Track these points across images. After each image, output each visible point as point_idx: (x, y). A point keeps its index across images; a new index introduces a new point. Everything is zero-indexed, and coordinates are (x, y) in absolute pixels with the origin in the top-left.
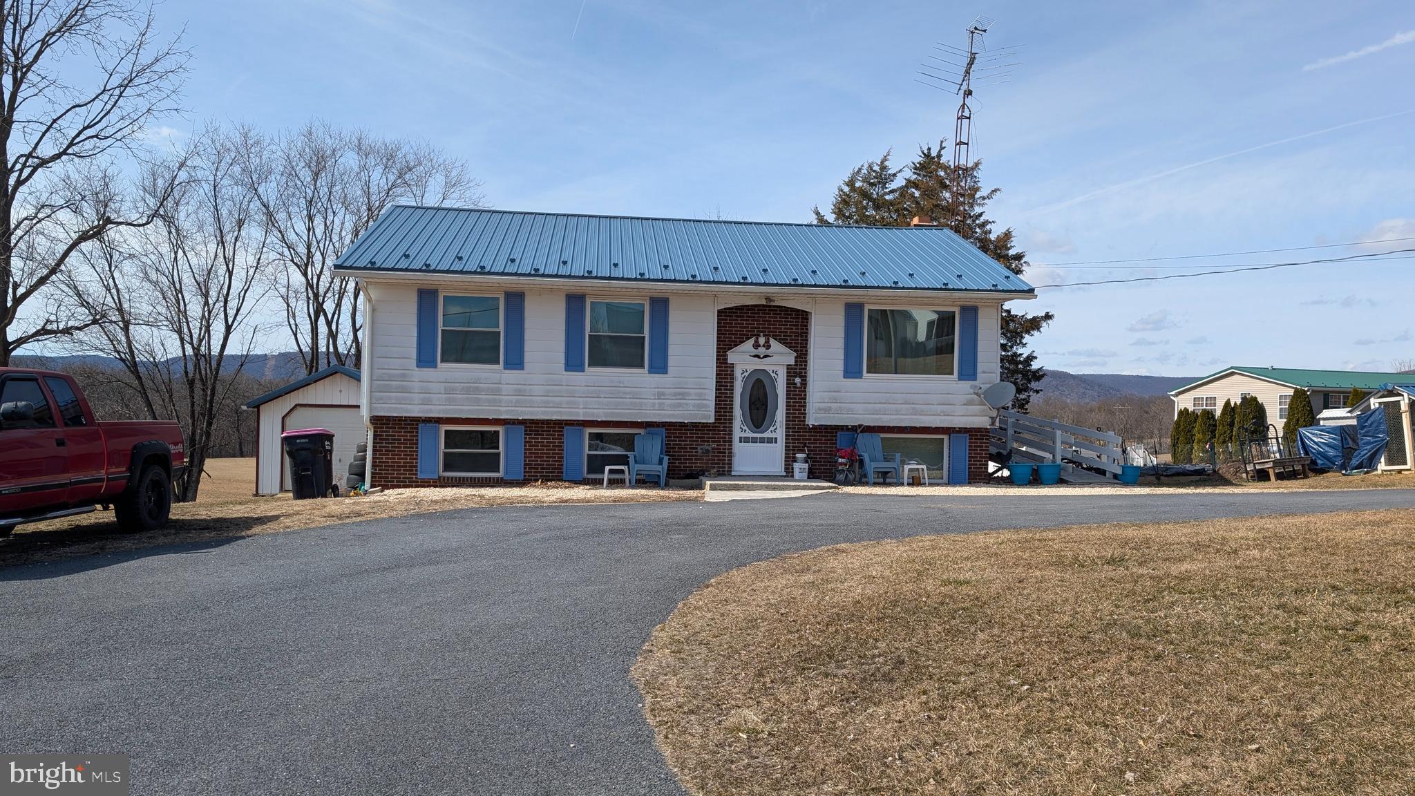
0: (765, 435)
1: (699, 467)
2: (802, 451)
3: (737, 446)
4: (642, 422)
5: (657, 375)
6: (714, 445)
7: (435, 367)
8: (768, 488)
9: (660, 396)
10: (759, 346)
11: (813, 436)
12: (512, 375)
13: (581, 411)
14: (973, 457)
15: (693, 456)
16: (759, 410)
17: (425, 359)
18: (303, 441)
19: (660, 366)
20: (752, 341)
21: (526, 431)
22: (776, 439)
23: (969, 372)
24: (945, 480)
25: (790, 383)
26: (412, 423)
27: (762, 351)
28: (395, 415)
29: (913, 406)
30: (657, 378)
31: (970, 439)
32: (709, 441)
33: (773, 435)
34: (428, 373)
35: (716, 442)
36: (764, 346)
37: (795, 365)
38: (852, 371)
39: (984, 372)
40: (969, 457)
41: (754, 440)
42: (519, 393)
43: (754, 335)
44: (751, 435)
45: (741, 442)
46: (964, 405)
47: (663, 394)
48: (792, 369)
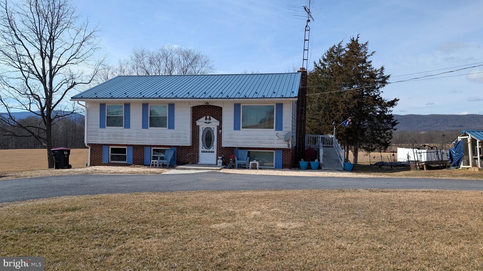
0: (211, 150)
1: (187, 161)
2: (221, 156)
3: (201, 154)
4: (166, 146)
5: (171, 130)
6: (192, 154)
7: (105, 128)
8: (195, 169)
9: (172, 137)
10: (207, 119)
11: (226, 151)
12: (127, 130)
13: (147, 142)
14: (284, 159)
15: (186, 157)
16: (208, 142)
17: (102, 126)
18: (56, 152)
19: (172, 127)
20: (204, 117)
21: (133, 148)
22: (214, 151)
23: (279, 128)
24: (274, 167)
25: (218, 132)
26: (101, 145)
27: (208, 121)
28: (94, 143)
29: (259, 140)
30: (171, 131)
31: (283, 152)
32: (191, 152)
33: (213, 150)
34: (103, 130)
35: (193, 152)
36: (209, 119)
37: (219, 126)
38: (237, 127)
39: (285, 128)
40: (282, 159)
41: (206, 152)
42: (129, 136)
43: (205, 115)
44: (205, 150)
45: (202, 152)
46: (278, 140)
47: (173, 136)
48: (218, 127)
